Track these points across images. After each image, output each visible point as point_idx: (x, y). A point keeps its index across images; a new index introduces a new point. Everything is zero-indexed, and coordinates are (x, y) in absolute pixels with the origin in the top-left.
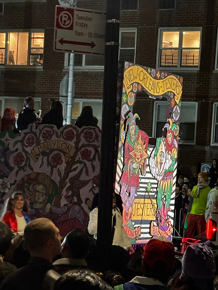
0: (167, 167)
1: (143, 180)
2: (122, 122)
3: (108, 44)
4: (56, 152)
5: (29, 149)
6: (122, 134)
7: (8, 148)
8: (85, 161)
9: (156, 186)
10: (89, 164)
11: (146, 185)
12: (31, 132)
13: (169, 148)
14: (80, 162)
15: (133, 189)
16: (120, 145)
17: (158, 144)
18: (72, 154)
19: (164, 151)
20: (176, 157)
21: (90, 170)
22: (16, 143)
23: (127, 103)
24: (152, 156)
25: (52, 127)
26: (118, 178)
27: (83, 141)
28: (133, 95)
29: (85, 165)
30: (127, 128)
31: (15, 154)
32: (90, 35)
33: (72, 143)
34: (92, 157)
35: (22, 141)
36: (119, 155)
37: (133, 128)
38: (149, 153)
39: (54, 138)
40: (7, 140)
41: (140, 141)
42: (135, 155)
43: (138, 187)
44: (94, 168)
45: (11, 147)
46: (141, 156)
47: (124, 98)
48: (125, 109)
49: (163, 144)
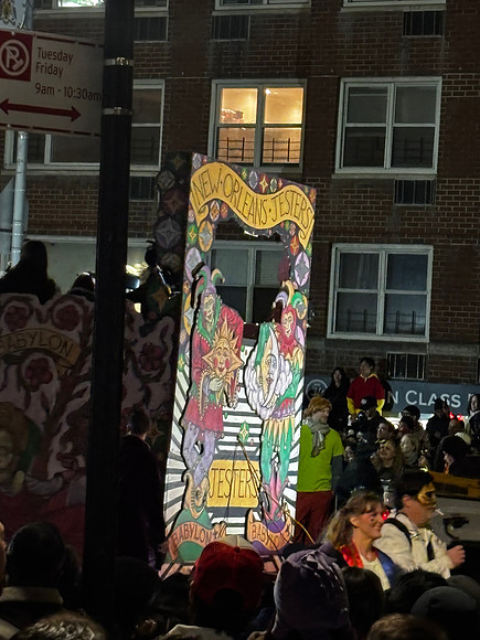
0: (282, 388)
1: (231, 419)
2: (186, 288)
3: (109, 111)
4: (37, 356)
6: (187, 316)
9: (258, 431)
13: (287, 345)
15: (209, 439)
16: (183, 338)
17: (262, 337)
18: (73, 359)
19: (275, 353)
20: (301, 366)
23: (197, 245)
24: (251, 364)
25: (26, 300)
26: (177, 414)
28: (211, 228)
30: (196, 301)
32: (68, 92)
33: (74, 335)
36: (181, 362)
37: (210, 301)
38: (244, 357)
39: (33, 323)
41: (226, 331)
42: (215, 361)
43: (220, 434)
46: (228, 364)
47: (191, 235)
48: (193, 258)
49: (273, 338)
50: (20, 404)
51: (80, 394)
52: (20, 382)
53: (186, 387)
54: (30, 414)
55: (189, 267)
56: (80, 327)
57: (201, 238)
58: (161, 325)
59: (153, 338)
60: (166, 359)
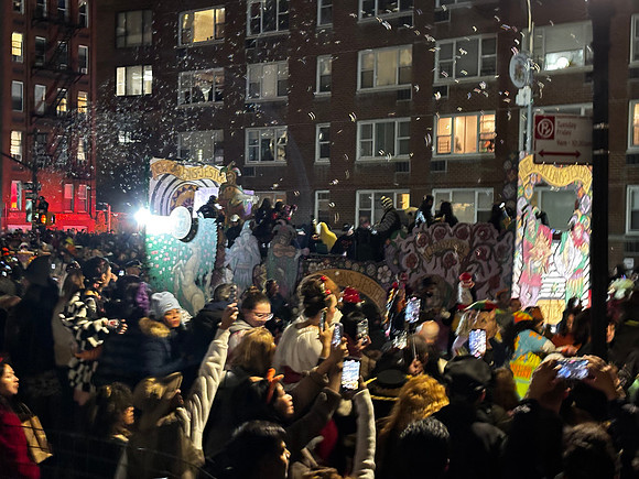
0: (576, 264)
2: (519, 217)
4: (449, 252)
5: (422, 250)
6: (520, 231)
7: (400, 250)
9: (563, 285)
10: (484, 264)
11: (551, 286)
12: (423, 231)
13: (578, 243)
15: (535, 291)
16: (517, 242)
17: (564, 240)
18: (466, 253)
19: (572, 246)
20: (588, 252)
21: (486, 270)
22: (408, 243)
23: (524, 196)
26: (516, 279)
27: (478, 239)
28: (531, 187)
29: (481, 265)
30: (525, 223)
32: (574, 143)
33: (466, 242)
34: (487, 256)
35: (414, 242)
36: (517, 253)
37: (533, 223)
38: (553, 250)
39: (447, 236)
40: (399, 241)
41: (542, 237)
42: (537, 252)
44: (490, 268)
45: (403, 248)
47: (520, 192)
48: (521, 204)
49: (570, 238)
50: (443, 275)
52: (442, 265)
53: (520, 265)
54: (447, 280)
55: (520, 207)
56: (469, 238)
57: (525, 193)
58: (506, 236)
59: (504, 242)
60: (510, 251)
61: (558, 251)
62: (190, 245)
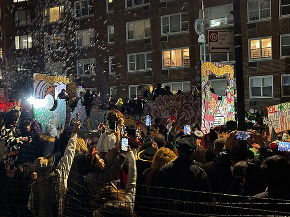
0: (229, 110)
1: (216, 118)
2: (202, 90)
3: (236, 47)
4: (172, 108)
5: (160, 108)
6: (203, 96)
7: (150, 108)
8: (186, 111)
9: (224, 120)
10: (188, 112)
11: (218, 120)
12: (160, 99)
13: (229, 101)
14: (185, 112)
16: (202, 101)
17: (223, 100)
18: (180, 108)
19: (226, 102)
20: (234, 105)
21: (189, 115)
22: (154, 105)
23: (204, 81)
25: (169, 96)
27: (185, 101)
28: (207, 77)
30: (205, 93)
31: (154, 110)
32: (227, 43)
33: (180, 103)
34: (189, 108)
35: (156, 104)
36: (202, 107)
37: (209, 93)
38: (218, 104)
39: (171, 101)
40: (149, 104)
41: (213, 99)
42: (211, 106)
44: (191, 113)
47: (202, 79)
48: (203, 84)
49: (225, 99)
51: (182, 115)
52: (169, 113)
53: (204, 112)
55: (203, 86)
56: (181, 101)
57: (205, 79)
58: (197, 99)
59: (196, 102)
60: (199, 106)
61: (221, 105)
62: (54, 112)
